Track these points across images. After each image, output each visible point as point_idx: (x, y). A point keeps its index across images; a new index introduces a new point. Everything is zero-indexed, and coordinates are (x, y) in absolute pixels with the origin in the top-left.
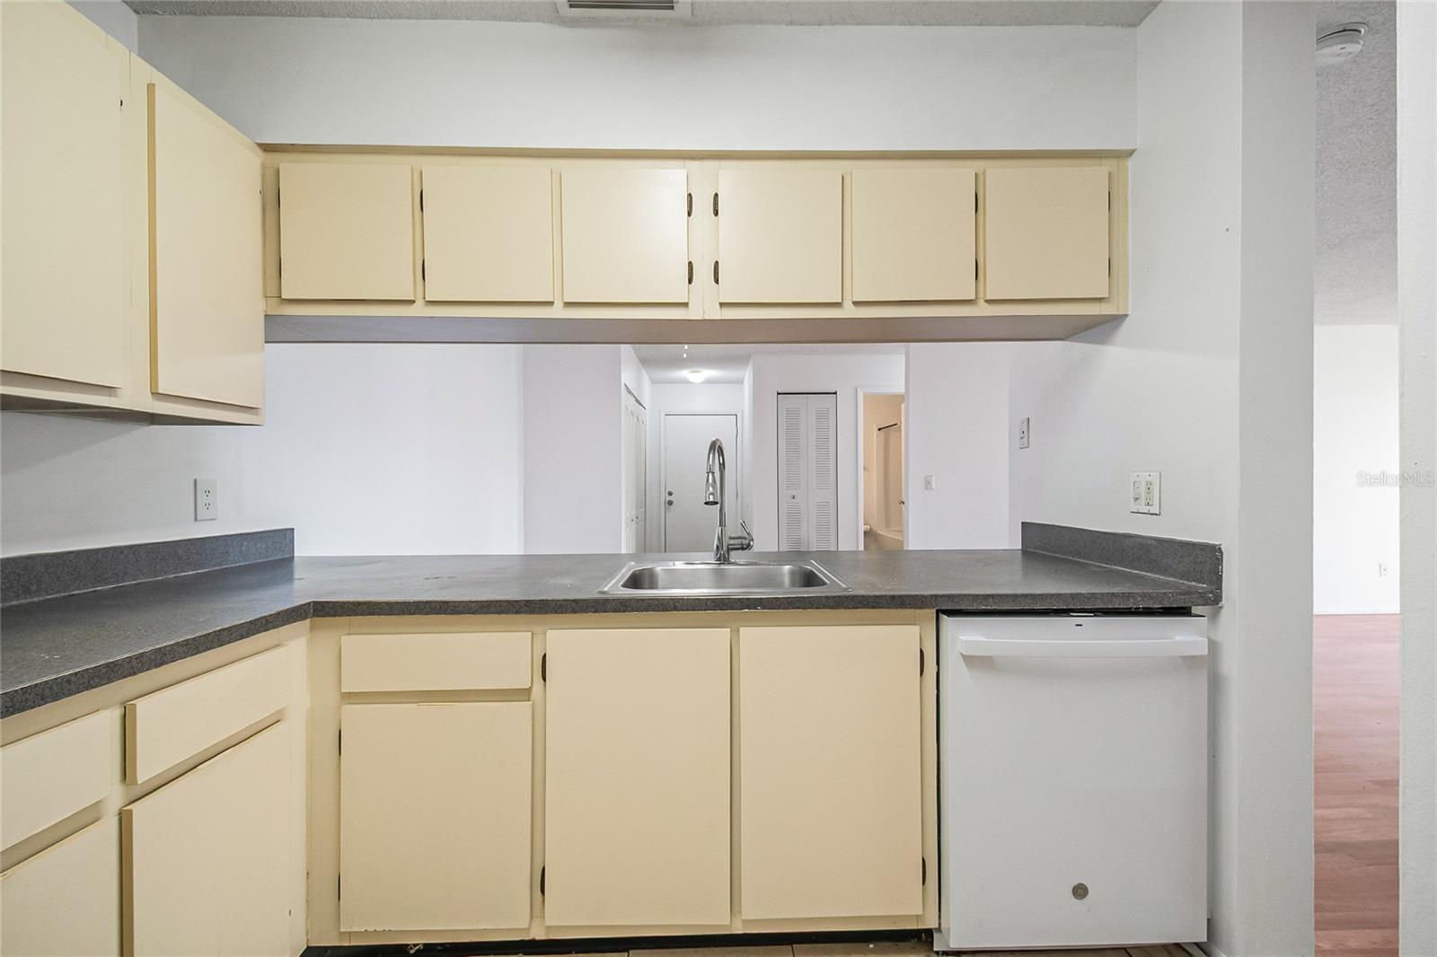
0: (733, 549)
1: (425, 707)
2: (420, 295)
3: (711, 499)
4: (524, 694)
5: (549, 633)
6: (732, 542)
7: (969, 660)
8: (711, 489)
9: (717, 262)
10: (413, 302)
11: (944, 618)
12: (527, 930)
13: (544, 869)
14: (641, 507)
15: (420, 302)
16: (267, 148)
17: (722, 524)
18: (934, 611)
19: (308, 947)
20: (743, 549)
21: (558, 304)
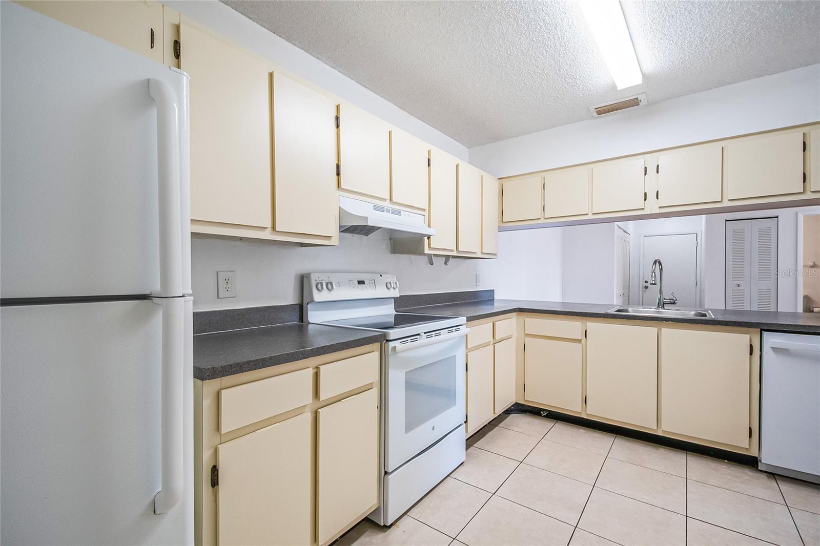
0: (666, 304)
1: (549, 341)
2: (543, 216)
3: (653, 283)
4: (579, 341)
5: (588, 323)
6: (665, 301)
7: (775, 350)
8: (653, 279)
9: (658, 191)
10: (540, 219)
11: (765, 333)
12: (580, 413)
13: (586, 397)
14: (626, 289)
15: (542, 218)
16: (499, 179)
17: (661, 292)
18: (759, 330)
19: (516, 403)
20: (671, 304)
21: (590, 214)
